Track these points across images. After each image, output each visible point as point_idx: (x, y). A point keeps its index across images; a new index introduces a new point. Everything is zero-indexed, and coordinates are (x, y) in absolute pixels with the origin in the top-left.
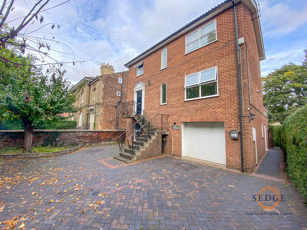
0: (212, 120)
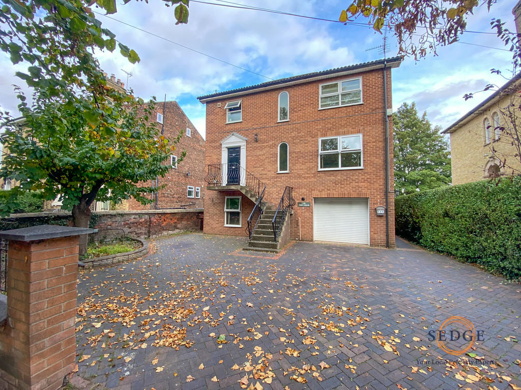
0: (354, 195)
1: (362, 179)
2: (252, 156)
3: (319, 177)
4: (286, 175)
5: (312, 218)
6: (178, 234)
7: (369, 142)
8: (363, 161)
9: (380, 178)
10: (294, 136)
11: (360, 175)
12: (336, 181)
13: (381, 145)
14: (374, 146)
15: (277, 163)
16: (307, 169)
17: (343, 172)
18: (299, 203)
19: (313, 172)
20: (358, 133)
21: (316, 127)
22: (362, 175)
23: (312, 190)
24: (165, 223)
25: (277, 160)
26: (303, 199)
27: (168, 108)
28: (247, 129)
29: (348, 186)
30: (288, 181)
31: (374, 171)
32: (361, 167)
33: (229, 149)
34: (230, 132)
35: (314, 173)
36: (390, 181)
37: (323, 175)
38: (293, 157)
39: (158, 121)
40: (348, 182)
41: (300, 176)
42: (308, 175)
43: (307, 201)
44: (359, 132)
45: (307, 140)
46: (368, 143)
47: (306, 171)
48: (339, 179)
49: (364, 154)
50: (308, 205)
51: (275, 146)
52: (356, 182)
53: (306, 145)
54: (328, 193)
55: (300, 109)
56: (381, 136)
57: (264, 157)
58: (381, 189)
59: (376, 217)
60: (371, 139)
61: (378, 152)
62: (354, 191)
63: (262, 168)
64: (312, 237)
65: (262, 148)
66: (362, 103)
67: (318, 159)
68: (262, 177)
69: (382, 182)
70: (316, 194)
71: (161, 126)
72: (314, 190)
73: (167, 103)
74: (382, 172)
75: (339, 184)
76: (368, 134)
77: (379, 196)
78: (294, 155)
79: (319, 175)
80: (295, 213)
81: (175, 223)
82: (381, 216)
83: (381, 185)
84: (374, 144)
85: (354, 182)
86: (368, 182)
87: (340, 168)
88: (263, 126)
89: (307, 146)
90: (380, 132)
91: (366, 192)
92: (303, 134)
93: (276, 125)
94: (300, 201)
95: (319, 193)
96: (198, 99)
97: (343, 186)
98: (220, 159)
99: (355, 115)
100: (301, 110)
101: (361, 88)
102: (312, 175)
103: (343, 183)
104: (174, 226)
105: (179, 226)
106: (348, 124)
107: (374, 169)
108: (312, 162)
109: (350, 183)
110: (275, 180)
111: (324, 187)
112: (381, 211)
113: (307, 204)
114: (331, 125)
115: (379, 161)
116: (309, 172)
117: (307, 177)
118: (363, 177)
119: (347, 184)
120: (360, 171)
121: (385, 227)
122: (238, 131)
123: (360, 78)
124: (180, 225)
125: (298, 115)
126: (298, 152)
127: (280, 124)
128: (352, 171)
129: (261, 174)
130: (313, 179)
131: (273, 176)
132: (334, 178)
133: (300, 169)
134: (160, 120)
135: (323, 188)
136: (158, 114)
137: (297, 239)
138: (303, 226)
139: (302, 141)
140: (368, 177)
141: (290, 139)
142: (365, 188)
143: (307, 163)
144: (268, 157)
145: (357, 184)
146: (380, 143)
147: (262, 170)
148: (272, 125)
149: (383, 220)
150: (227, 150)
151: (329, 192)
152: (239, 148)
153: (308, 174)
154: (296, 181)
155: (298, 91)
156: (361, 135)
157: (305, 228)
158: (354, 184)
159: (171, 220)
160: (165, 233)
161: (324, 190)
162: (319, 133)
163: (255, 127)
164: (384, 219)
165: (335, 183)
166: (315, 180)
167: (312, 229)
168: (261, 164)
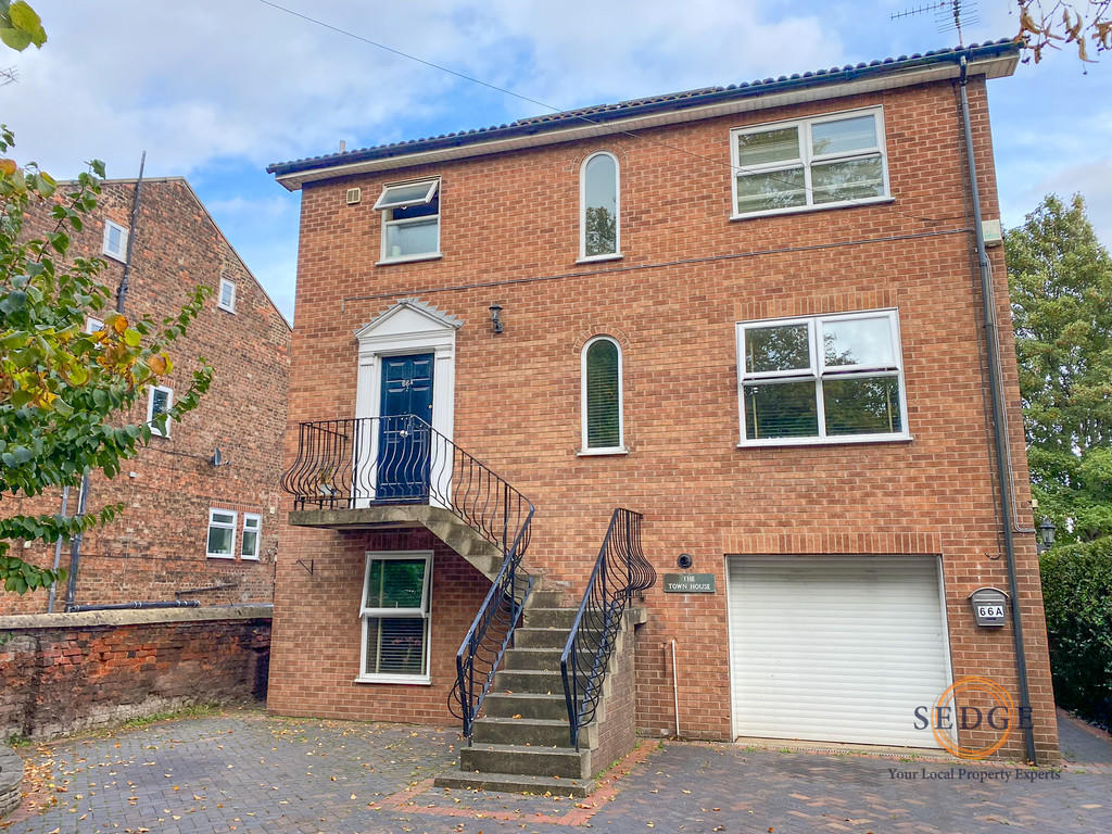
0: (885, 545)
1: (911, 479)
2: (478, 388)
3: (744, 470)
4: (613, 462)
5: (722, 641)
6: (157, 720)
7: (927, 342)
8: (909, 409)
9: (977, 479)
10: (641, 316)
11: (901, 464)
12: (810, 488)
13: (970, 350)
14: (944, 353)
15: (577, 417)
16: (695, 440)
17: (834, 453)
18: (670, 578)
19: (720, 452)
20: (880, 305)
21: (726, 283)
22: (909, 466)
23: (718, 524)
24: (102, 671)
25: (576, 405)
26: (684, 562)
27: (153, 203)
28: (461, 285)
29: (859, 506)
30: (623, 489)
31: (953, 449)
32: (904, 435)
33: (387, 360)
34: (394, 297)
35: (723, 458)
36: (1015, 491)
37: (759, 463)
38: (640, 394)
39: (106, 250)
40: (858, 494)
41: (668, 469)
42: (701, 465)
43: (702, 571)
44: (885, 302)
45: (690, 330)
46: (922, 342)
47: (691, 446)
48: (822, 483)
49: (909, 383)
50: (708, 587)
51: (570, 349)
52: (886, 494)
53: (689, 347)
54: (782, 537)
55: (660, 215)
56: (966, 318)
57: (528, 392)
58: (983, 520)
59: (974, 635)
60: (930, 328)
61: (961, 378)
62: (881, 529)
63: (520, 437)
64: (727, 720)
65: (517, 359)
66: (887, 196)
67: (734, 400)
68: (517, 472)
69: (983, 491)
70: (735, 539)
71: (119, 270)
72: (728, 524)
73: (149, 184)
74: (982, 455)
75: (825, 502)
76: (920, 309)
77: (977, 549)
78: (644, 386)
79: (741, 464)
80: (653, 619)
81: (148, 668)
82: (992, 629)
83: (981, 506)
84: (944, 346)
85: (879, 493)
86: (933, 493)
87: (822, 438)
88: (524, 277)
89: (693, 353)
90: (963, 304)
91: (925, 533)
92: (677, 307)
93: (573, 272)
94: (674, 569)
95: (746, 538)
96: (270, 171)
97: (838, 508)
98: (349, 400)
99: (866, 241)
100: (664, 221)
101: (881, 147)
102: (718, 464)
103: (837, 495)
104: (144, 684)
105: (162, 681)
106: (843, 271)
107: (952, 442)
108: (714, 414)
109: (867, 495)
110: (574, 482)
111: (765, 511)
112: (992, 610)
113: (700, 579)
114: (781, 277)
115: (969, 412)
116: (702, 452)
117: (699, 472)
118: (913, 472)
119: (854, 501)
120: (901, 451)
121: (1011, 671)
122: (426, 292)
123: (878, 113)
124: (170, 676)
125: (654, 239)
126: (660, 374)
127: (588, 270)
128: (870, 449)
129: (515, 461)
130: (719, 482)
131: (565, 465)
132: (802, 475)
133: (670, 441)
134: (114, 245)
135: (762, 516)
136: (109, 223)
137: (664, 732)
138: (687, 675)
139: (671, 332)
140: (933, 471)
141: (627, 324)
142: (923, 514)
143: (695, 415)
144: (544, 395)
145: (891, 501)
146: (967, 345)
147: (519, 443)
148: (557, 274)
149: (1001, 648)
150: (378, 364)
151: (785, 531)
152: (428, 356)
153: (698, 458)
154: (654, 486)
155: (652, 153)
156: (893, 315)
157: (695, 683)
158: (881, 501)
159: (132, 654)
160: (100, 714)
161: (765, 524)
162: (736, 304)
163: (491, 277)
164: (1006, 640)
165: (807, 496)
166: (731, 483)
167: (725, 686)
168: (514, 419)
